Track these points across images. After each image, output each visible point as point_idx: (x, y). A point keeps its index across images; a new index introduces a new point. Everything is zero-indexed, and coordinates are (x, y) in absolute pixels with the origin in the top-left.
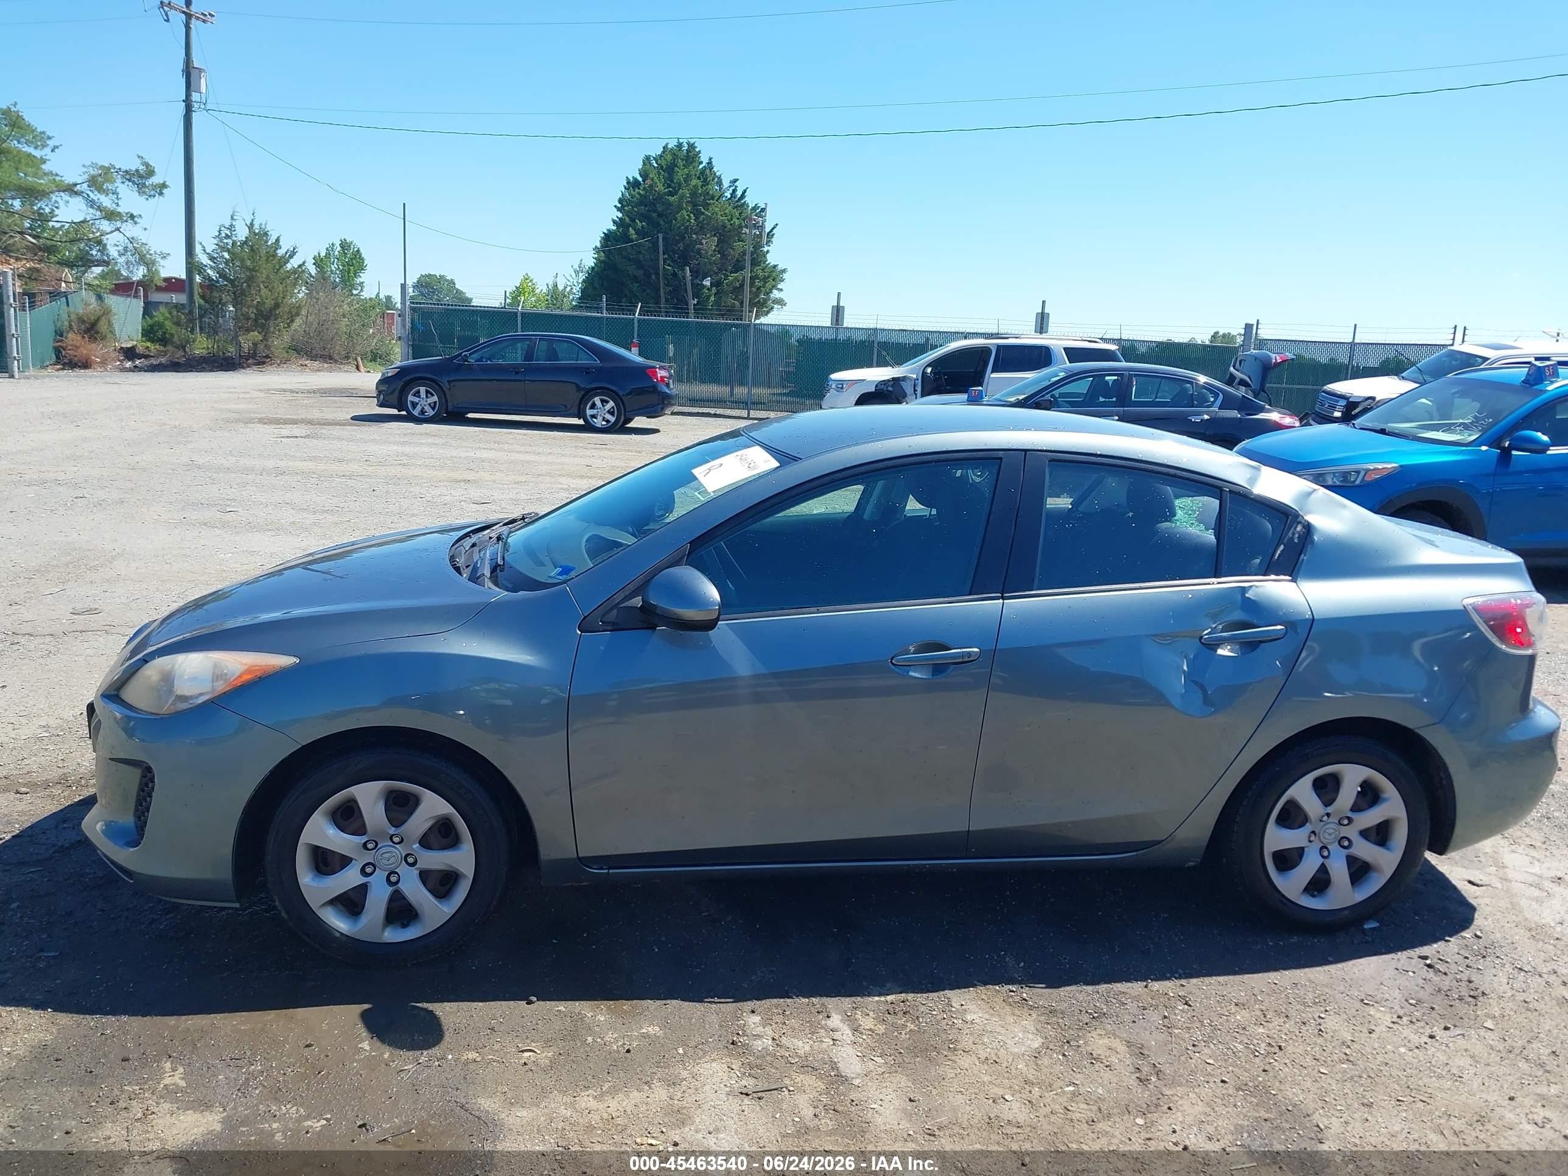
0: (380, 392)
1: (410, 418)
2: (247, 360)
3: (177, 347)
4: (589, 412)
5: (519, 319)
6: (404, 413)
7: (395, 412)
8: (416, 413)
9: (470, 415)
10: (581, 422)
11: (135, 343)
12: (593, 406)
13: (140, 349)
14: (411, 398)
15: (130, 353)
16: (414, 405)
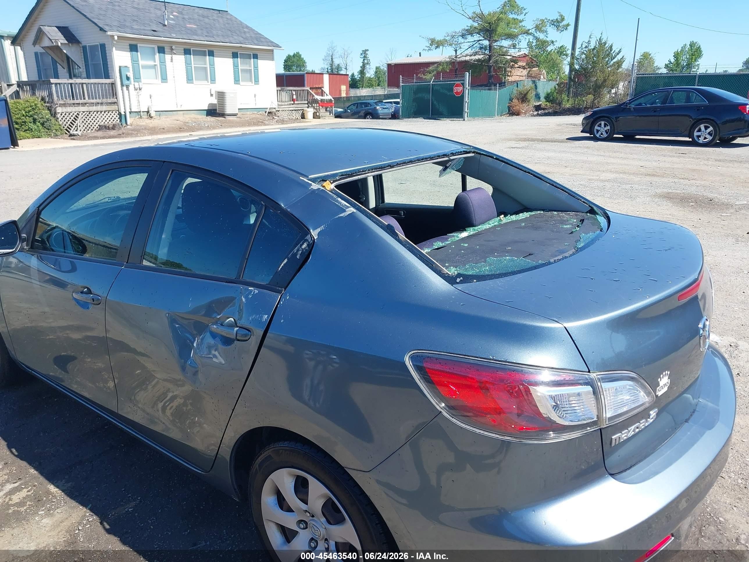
0: (583, 124)
1: (595, 139)
2: (588, 109)
3: (557, 104)
4: (696, 134)
5: (697, 79)
6: (592, 136)
7: (588, 135)
8: (598, 136)
9: (637, 137)
10: (691, 140)
11: (541, 103)
12: (699, 130)
13: (543, 106)
14: (596, 127)
15: (538, 108)
16: (598, 131)
